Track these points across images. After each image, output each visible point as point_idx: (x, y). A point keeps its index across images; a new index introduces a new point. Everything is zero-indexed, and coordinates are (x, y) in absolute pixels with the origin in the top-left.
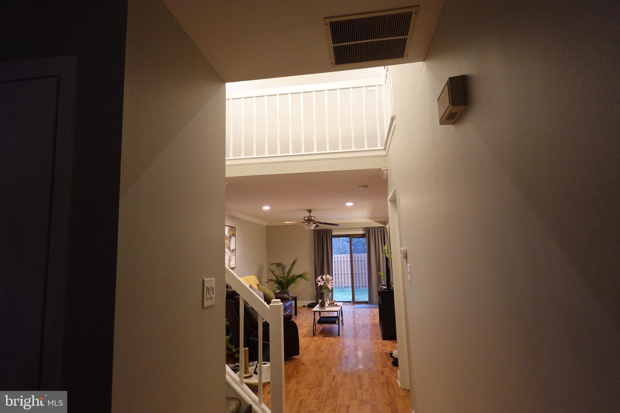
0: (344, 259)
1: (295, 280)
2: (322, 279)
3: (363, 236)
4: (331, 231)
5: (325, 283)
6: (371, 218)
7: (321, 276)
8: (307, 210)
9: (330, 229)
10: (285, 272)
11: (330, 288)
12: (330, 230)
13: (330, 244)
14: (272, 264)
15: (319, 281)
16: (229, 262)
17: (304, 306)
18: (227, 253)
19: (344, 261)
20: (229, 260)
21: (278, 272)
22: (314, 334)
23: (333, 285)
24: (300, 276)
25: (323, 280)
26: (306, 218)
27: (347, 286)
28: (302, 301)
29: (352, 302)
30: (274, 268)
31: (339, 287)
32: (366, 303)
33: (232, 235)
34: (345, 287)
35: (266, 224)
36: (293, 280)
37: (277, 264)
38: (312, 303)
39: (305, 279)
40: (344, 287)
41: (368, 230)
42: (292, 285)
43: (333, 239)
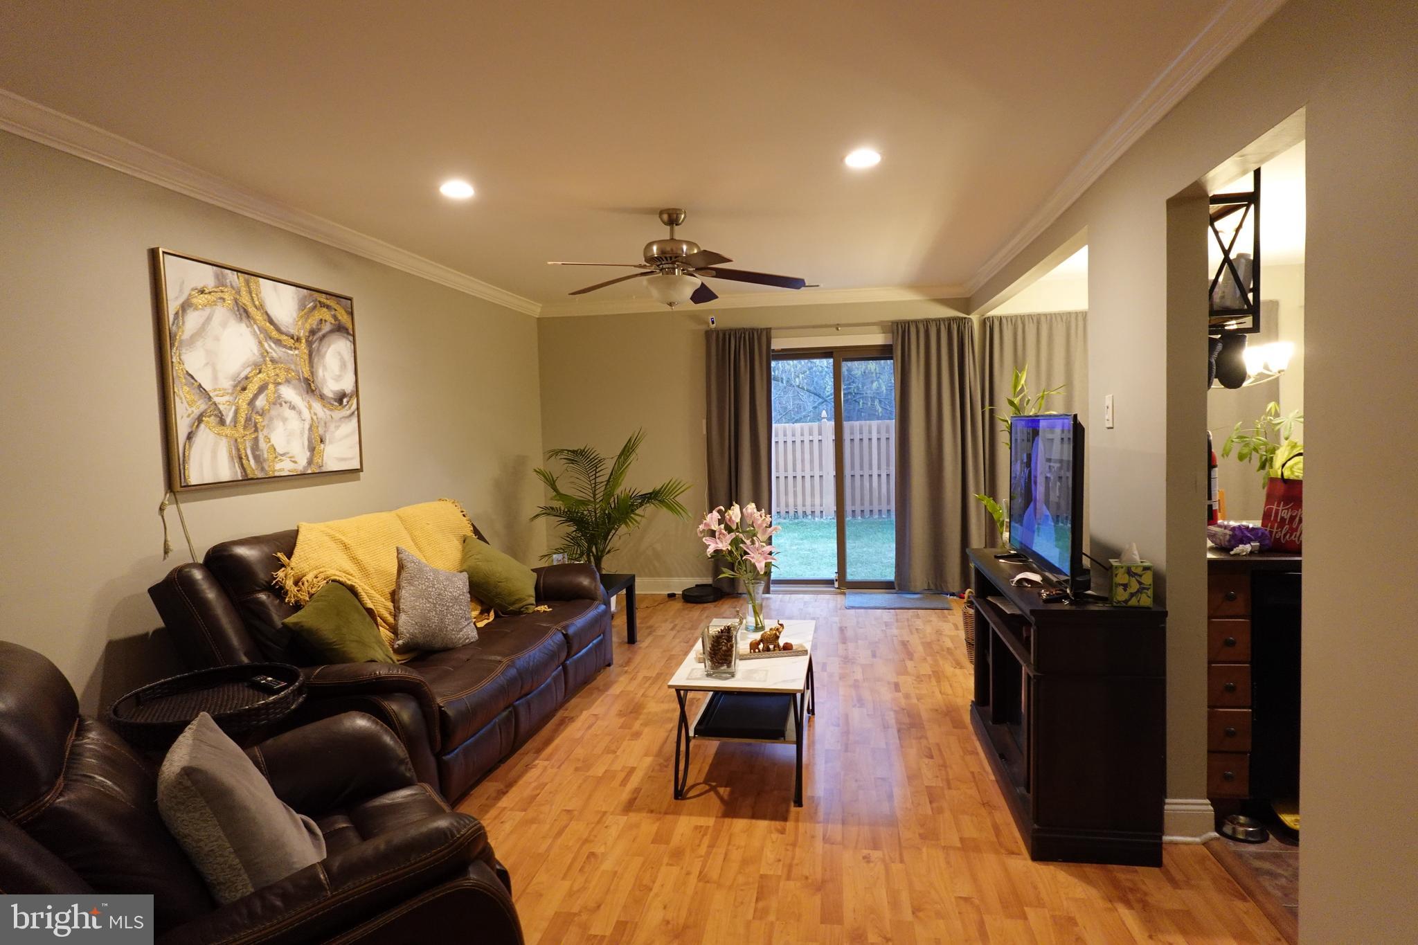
0: (802, 435)
1: (633, 511)
2: (722, 526)
3: (883, 353)
4: (767, 333)
5: (736, 542)
6: (915, 285)
7: (719, 512)
8: (661, 213)
9: (763, 327)
10: (598, 480)
11: (761, 566)
12: (764, 333)
13: (762, 379)
14: (557, 453)
15: (712, 534)
16: (312, 449)
17: (671, 596)
18: (293, 408)
19: (802, 441)
20: (310, 441)
21: (574, 485)
22: (679, 794)
23: (770, 553)
24: (653, 497)
25: (729, 529)
26: (655, 248)
27: (809, 512)
28: (664, 579)
29: (836, 584)
30: (558, 467)
31: (787, 512)
32: (887, 586)
33: (326, 328)
34: (804, 513)
35: (536, 310)
36: (624, 511)
37: (573, 452)
38: (697, 586)
39: (670, 507)
40: (800, 513)
41: (904, 332)
42: (623, 529)
43: (773, 364)
